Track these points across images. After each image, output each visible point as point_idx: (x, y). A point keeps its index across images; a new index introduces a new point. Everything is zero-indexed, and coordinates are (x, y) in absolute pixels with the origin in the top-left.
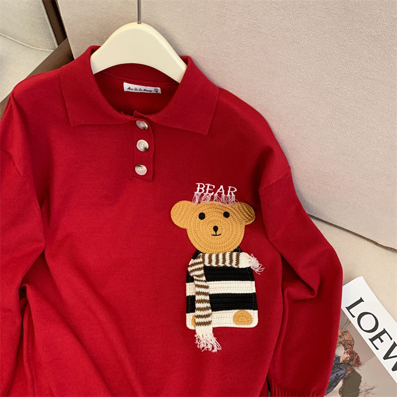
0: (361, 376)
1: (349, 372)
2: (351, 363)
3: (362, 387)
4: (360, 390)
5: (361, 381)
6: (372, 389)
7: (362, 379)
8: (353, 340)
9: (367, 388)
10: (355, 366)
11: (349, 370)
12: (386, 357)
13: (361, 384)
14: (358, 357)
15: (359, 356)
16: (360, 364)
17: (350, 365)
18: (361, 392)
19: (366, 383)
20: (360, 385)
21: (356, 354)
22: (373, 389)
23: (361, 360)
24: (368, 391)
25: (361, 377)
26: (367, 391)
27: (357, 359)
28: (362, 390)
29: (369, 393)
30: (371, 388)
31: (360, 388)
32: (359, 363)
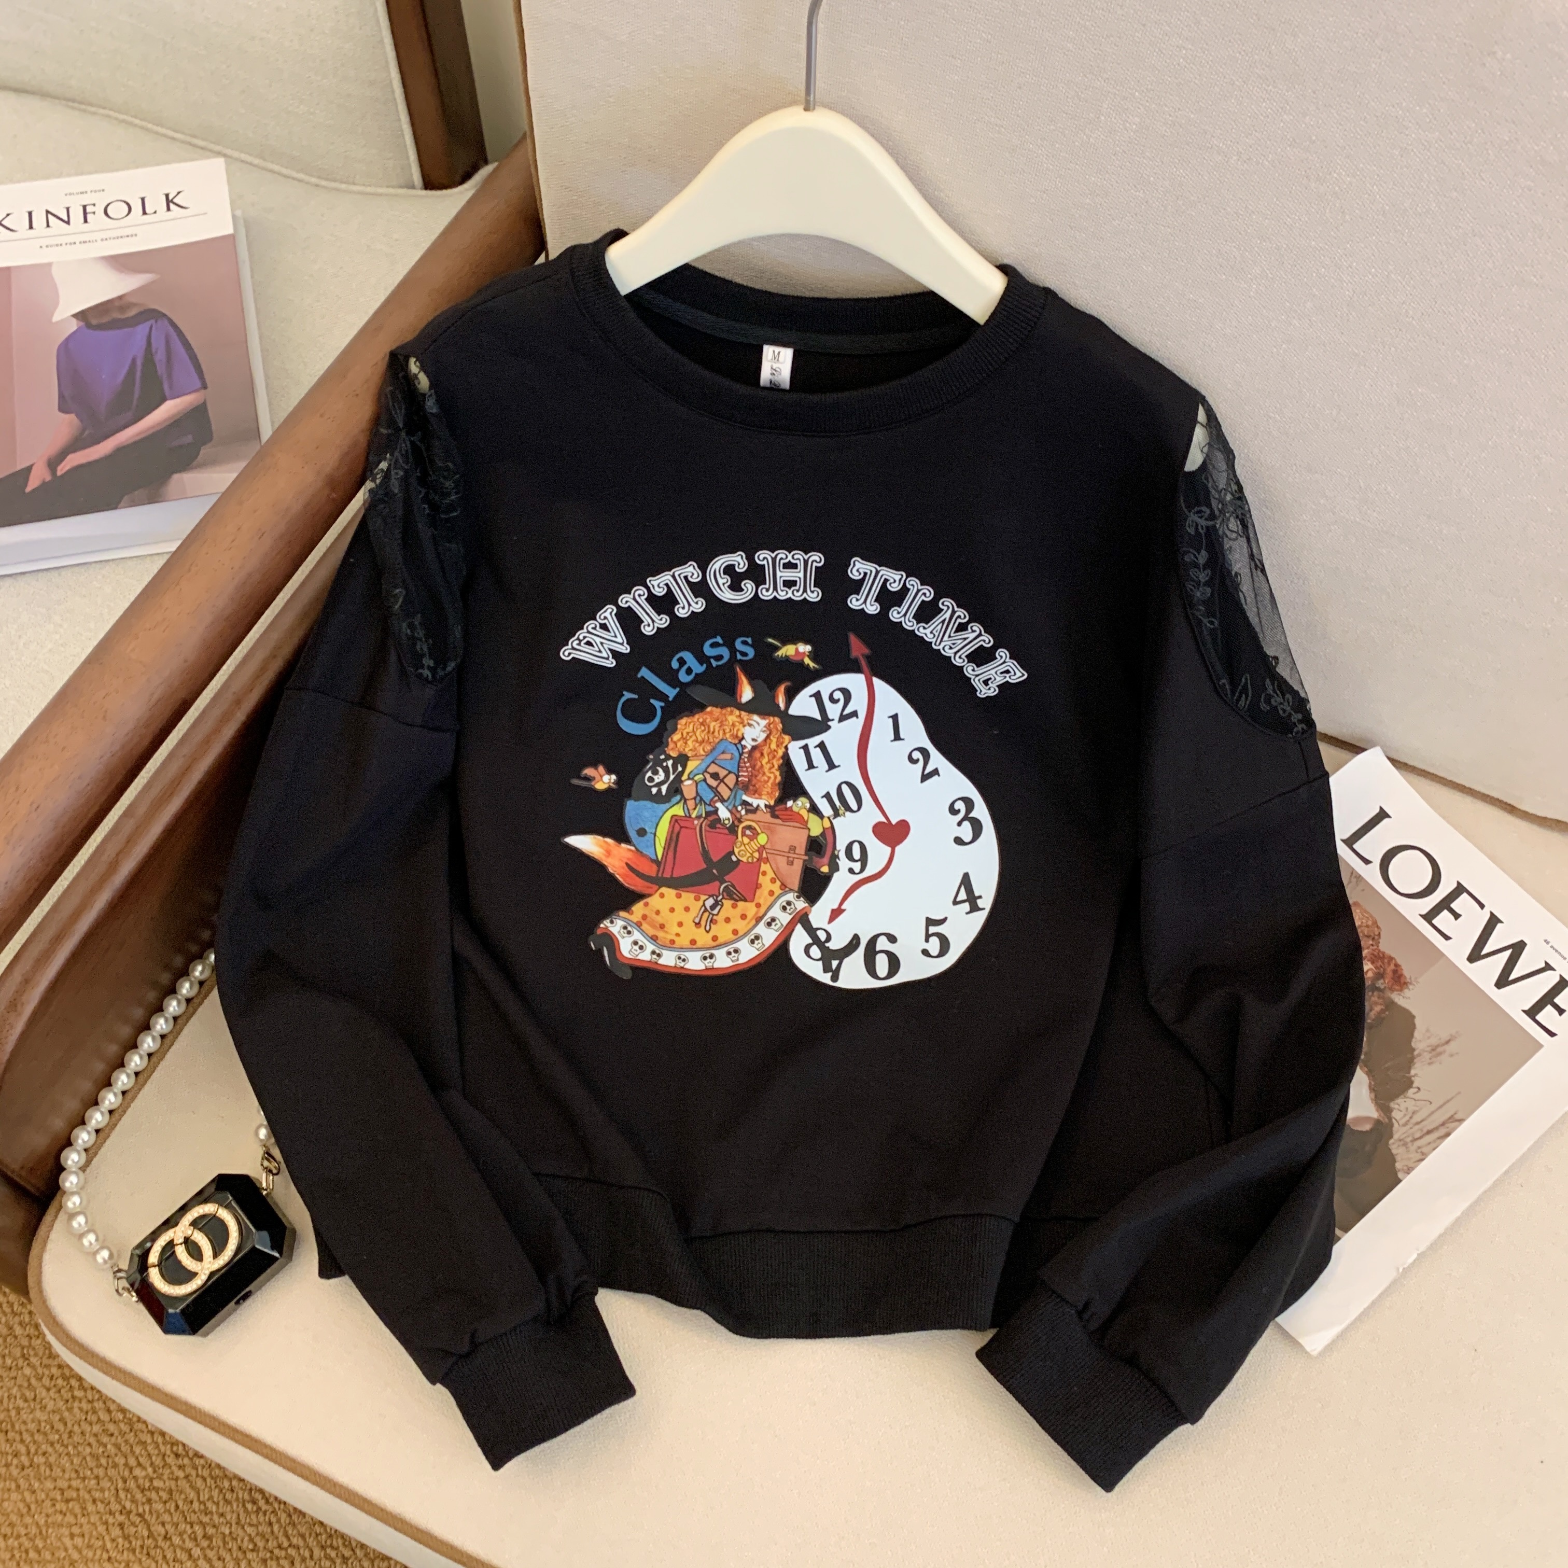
0: (1414, 1012)
1: (1378, 1008)
2: (1380, 984)
3: (1420, 1042)
4: (1414, 1050)
5: (1414, 1027)
6: (1447, 1042)
7: (1417, 1021)
8: (1375, 922)
9: (1434, 1041)
10: (1392, 990)
11: (1376, 1004)
12: (1475, 956)
13: (1416, 1034)
14: (1396, 965)
15: (1399, 962)
16: (1405, 983)
17: (1379, 989)
18: (1419, 1055)
19: (1428, 1031)
20: (1412, 1036)
21: (1391, 959)
22: (1452, 1044)
23: (1407, 972)
24: (1439, 1049)
25: (1414, 1017)
26: (1433, 1050)
27: (1395, 972)
28: (1424, 1051)
29: (1440, 1054)
30: (1443, 1041)
31: (1413, 1045)
32: (1402, 981)
